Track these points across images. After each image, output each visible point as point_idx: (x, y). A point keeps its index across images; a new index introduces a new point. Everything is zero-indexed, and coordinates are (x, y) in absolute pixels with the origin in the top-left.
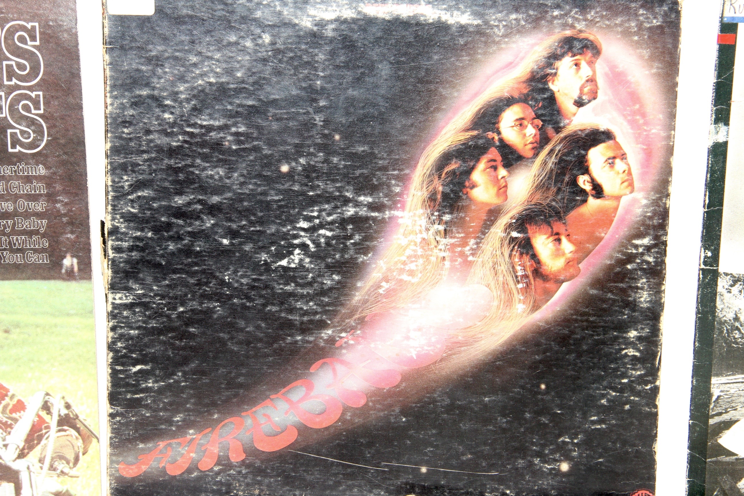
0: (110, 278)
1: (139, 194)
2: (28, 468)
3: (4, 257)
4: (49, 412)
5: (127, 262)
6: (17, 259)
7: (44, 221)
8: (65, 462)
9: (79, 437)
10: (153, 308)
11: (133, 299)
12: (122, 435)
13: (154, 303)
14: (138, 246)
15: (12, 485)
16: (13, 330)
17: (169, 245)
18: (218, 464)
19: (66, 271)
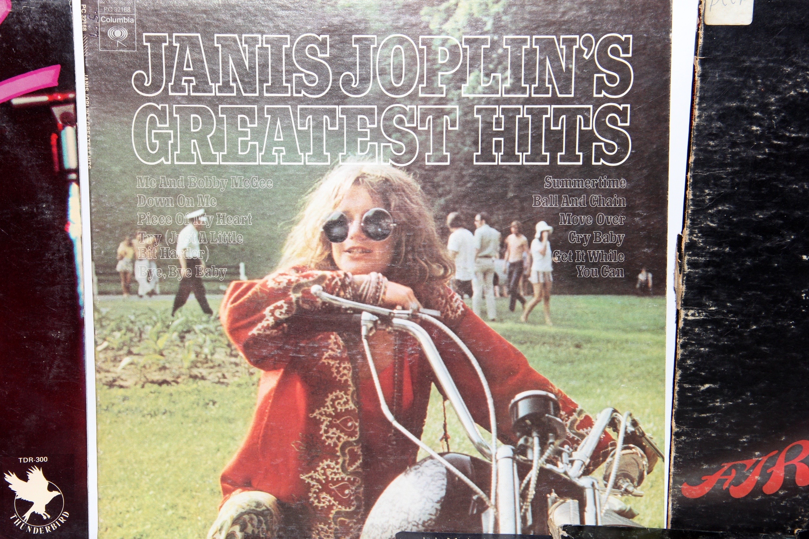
0: (684, 294)
1: (720, 208)
2: (593, 485)
3: (580, 271)
4: (616, 430)
5: (701, 277)
6: (593, 272)
7: (621, 235)
8: (629, 480)
9: (645, 455)
10: (725, 325)
11: (706, 316)
12: (686, 455)
13: (727, 320)
14: (714, 261)
15: (576, 501)
16: (585, 345)
17: (746, 261)
18: (783, 488)
19: (641, 285)
